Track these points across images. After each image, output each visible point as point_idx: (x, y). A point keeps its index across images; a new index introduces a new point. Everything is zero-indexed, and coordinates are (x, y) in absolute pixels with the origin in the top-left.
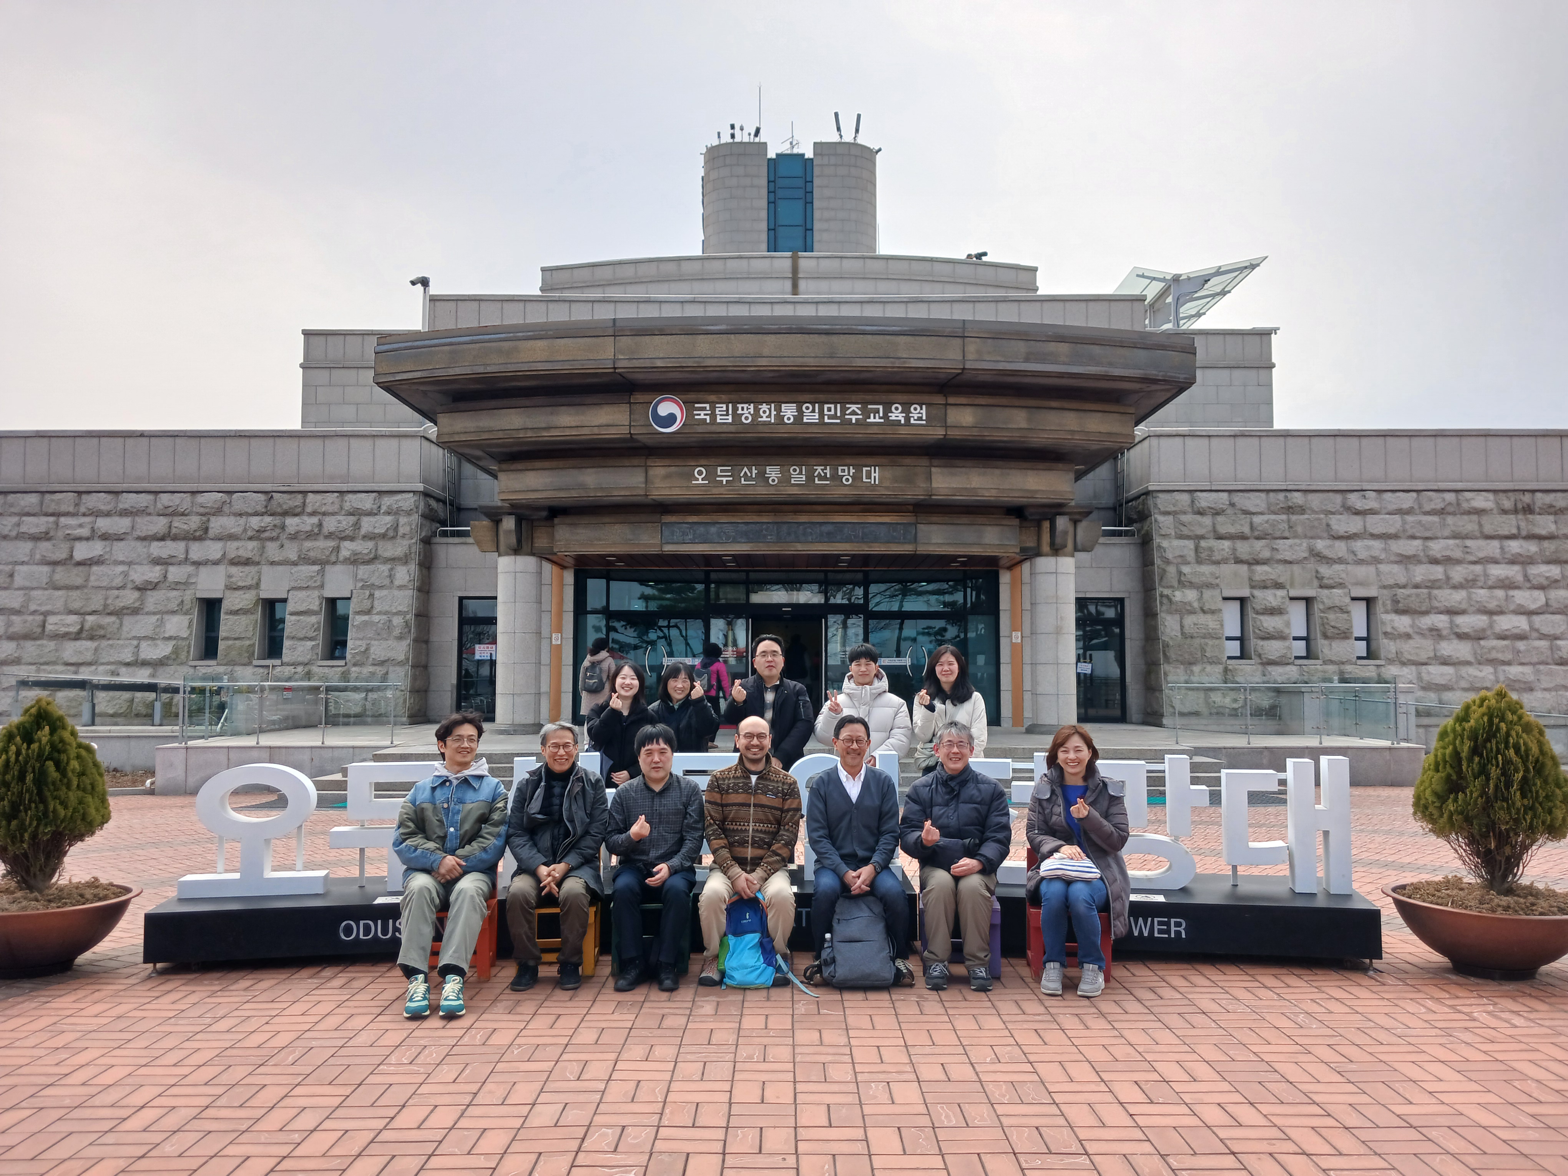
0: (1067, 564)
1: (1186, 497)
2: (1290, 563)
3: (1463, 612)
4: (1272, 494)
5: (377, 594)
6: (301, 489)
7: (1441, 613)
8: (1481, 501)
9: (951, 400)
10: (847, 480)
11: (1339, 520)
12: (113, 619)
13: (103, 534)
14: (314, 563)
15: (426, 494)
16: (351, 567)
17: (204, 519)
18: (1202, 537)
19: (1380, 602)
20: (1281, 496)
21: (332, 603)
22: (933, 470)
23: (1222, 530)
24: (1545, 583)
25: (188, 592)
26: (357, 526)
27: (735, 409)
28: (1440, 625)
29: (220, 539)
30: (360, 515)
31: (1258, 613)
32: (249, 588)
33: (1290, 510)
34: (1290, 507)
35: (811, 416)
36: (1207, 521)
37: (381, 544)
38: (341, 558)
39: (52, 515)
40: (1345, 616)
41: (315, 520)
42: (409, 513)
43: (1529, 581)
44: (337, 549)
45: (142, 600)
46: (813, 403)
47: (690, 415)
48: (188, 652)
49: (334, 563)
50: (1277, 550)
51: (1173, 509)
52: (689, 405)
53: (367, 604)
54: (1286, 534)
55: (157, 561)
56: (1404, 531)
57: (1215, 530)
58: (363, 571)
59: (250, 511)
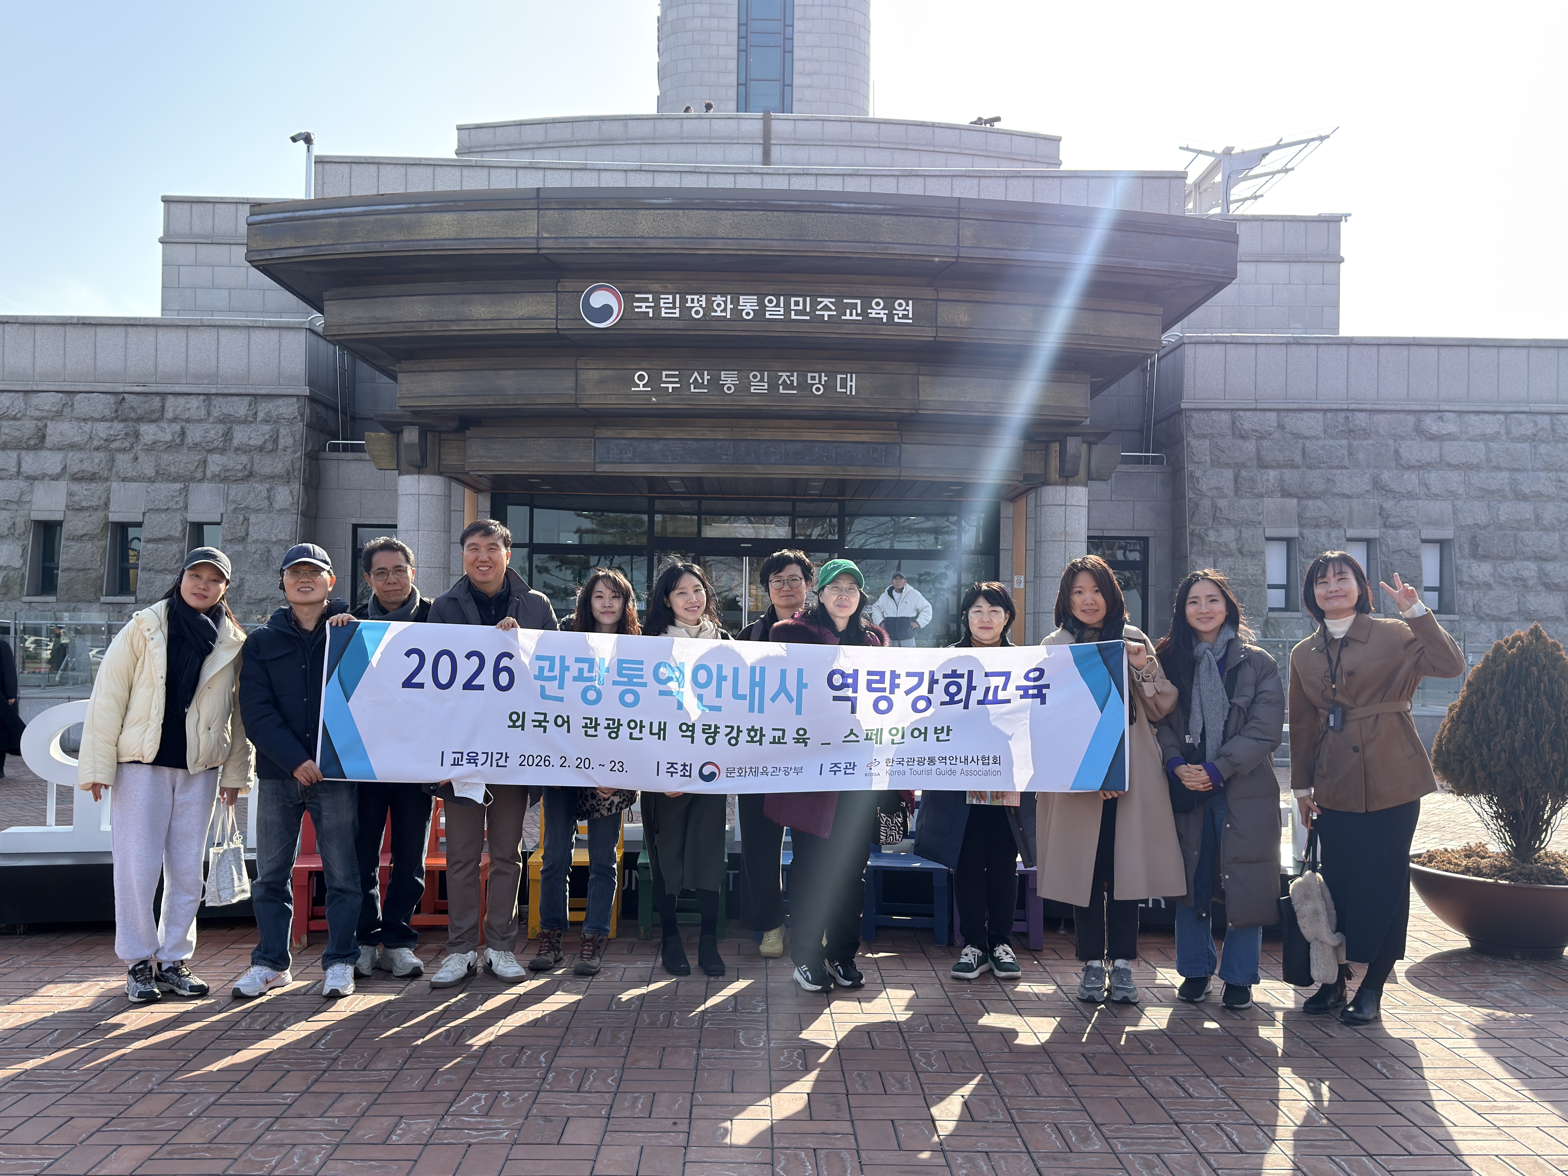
0: (1079, 494)
1: (1225, 417)
2: (1349, 497)
3: (1554, 559)
4: (1329, 415)
5: (253, 519)
6: (160, 390)
7: (1528, 559)
9: (943, 295)
10: (818, 389)
11: (1411, 447)
14: (175, 480)
15: (312, 400)
16: (221, 485)
17: (40, 424)
18: (1244, 466)
19: (1457, 546)
20: (1341, 417)
21: (197, 526)
22: (921, 378)
23: (1268, 457)
25: (21, 513)
26: (228, 436)
27: (683, 301)
28: (1526, 574)
29: (59, 449)
30: (232, 422)
32: (96, 509)
33: (1351, 433)
34: (1350, 431)
35: (774, 311)
36: (1250, 445)
37: (257, 457)
38: (209, 474)
40: (1412, 561)
41: (177, 427)
42: (291, 422)
44: (204, 464)
46: (777, 297)
47: (629, 308)
48: (22, 585)
49: (200, 481)
50: (1333, 481)
51: (1210, 431)
52: (628, 295)
53: (240, 531)
54: (1346, 462)
56: (1488, 460)
57: (1259, 458)
58: (236, 491)
59: (96, 416)
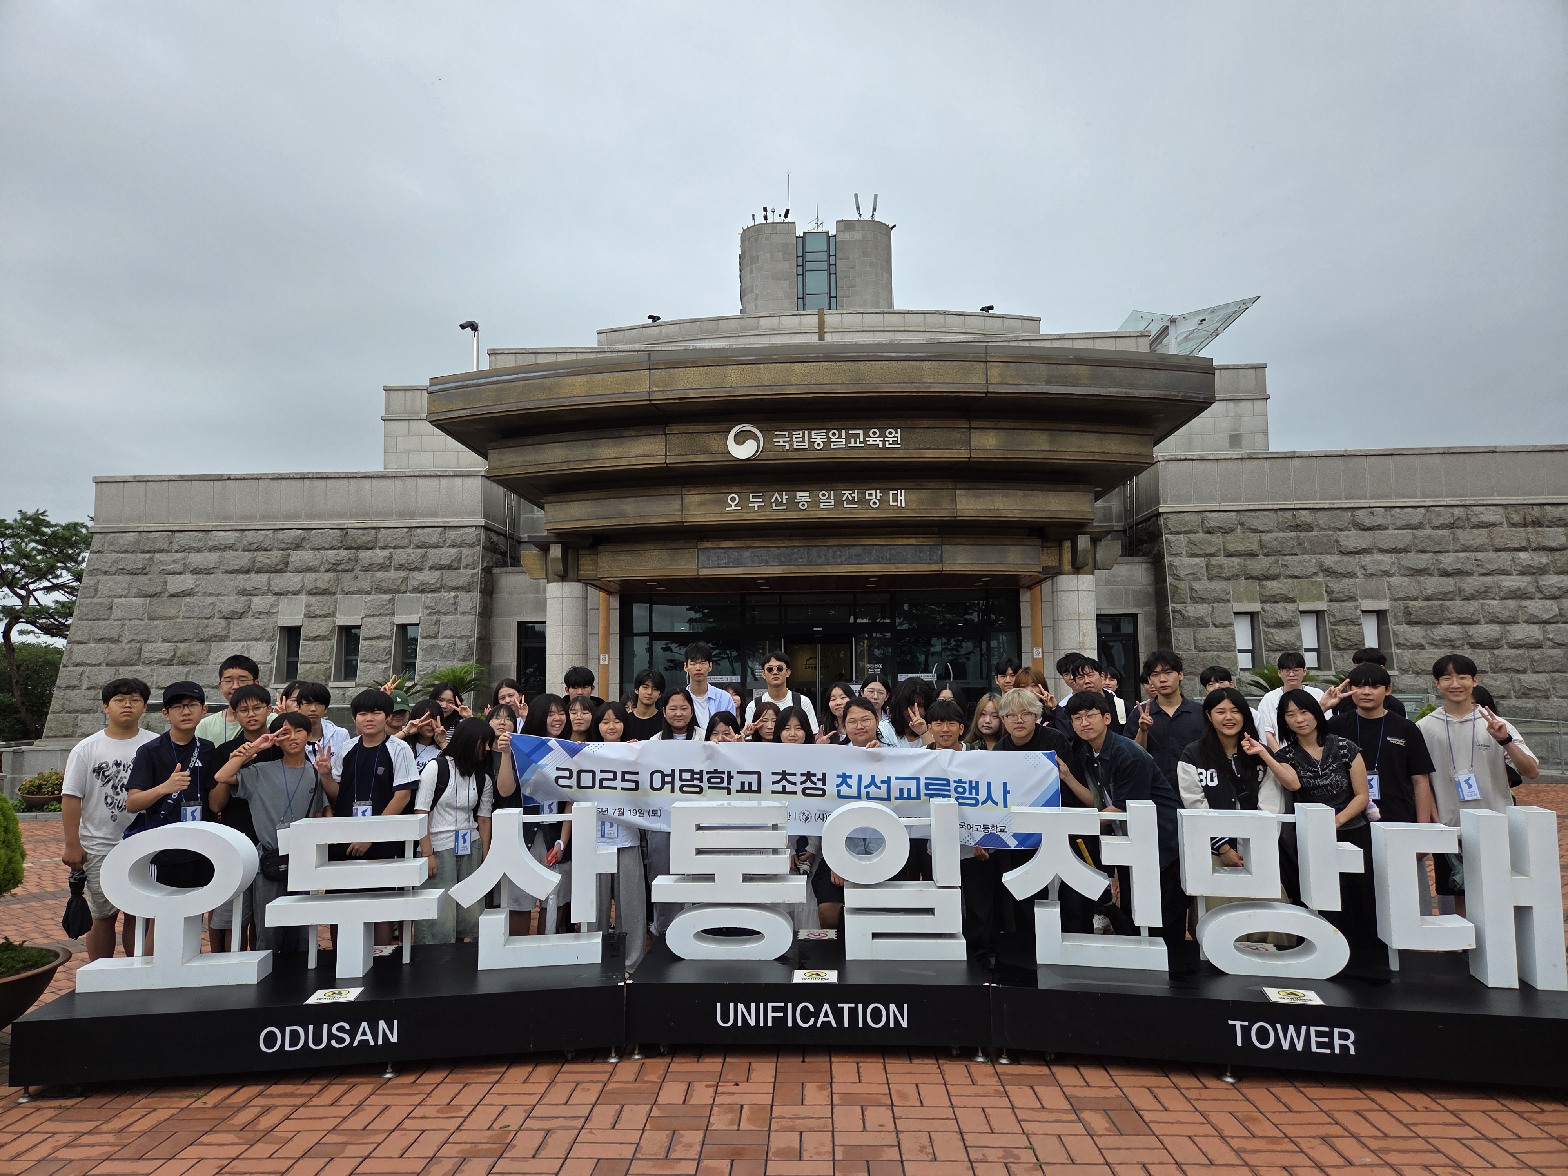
0: (1086, 581)
1: (1195, 518)
2: (1300, 578)
3: (1477, 622)
4: (1279, 514)
5: (443, 619)
6: (374, 525)
7: (1454, 624)
8: (1489, 516)
9: (974, 424)
10: (875, 503)
11: (1348, 536)
12: (202, 646)
13: (195, 569)
14: (386, 592)
15: (486, 528)
16: (420, 595)
17: (285, 553)
18: (1212, 555)
19: (1392, 614)
20: (1289, 515)
21: (403, 628)
22: (958, 491)
23: (1232, 548)
24: (1557, 593)
25: (271, 620)
26: (425, 557)
28: (1453, 636)
29: (299, 572)
30: (428, 547)
31: (1269, 626)
32: (326, 616)
33: (1297, 527)
35: (838, 442)
36: (1217, 539)
37: (446, 574)
38: (410, 587)
39: (148, 552)
40: (1357, 627)
41: (386, 552)
42: (471, 545)
43: (1541, 592)
44: (406, 580)
45: (228, 627)
46: (840, 429)
49: (404, 592)
50: (1286, 565)
51: (1184, 529)
53: (432, 630)
54: (1296, 551)
55: (242, 592)
56: (1414, 545)
57: (1225, 548)
58: (430, 599)
59: (327, 546)
